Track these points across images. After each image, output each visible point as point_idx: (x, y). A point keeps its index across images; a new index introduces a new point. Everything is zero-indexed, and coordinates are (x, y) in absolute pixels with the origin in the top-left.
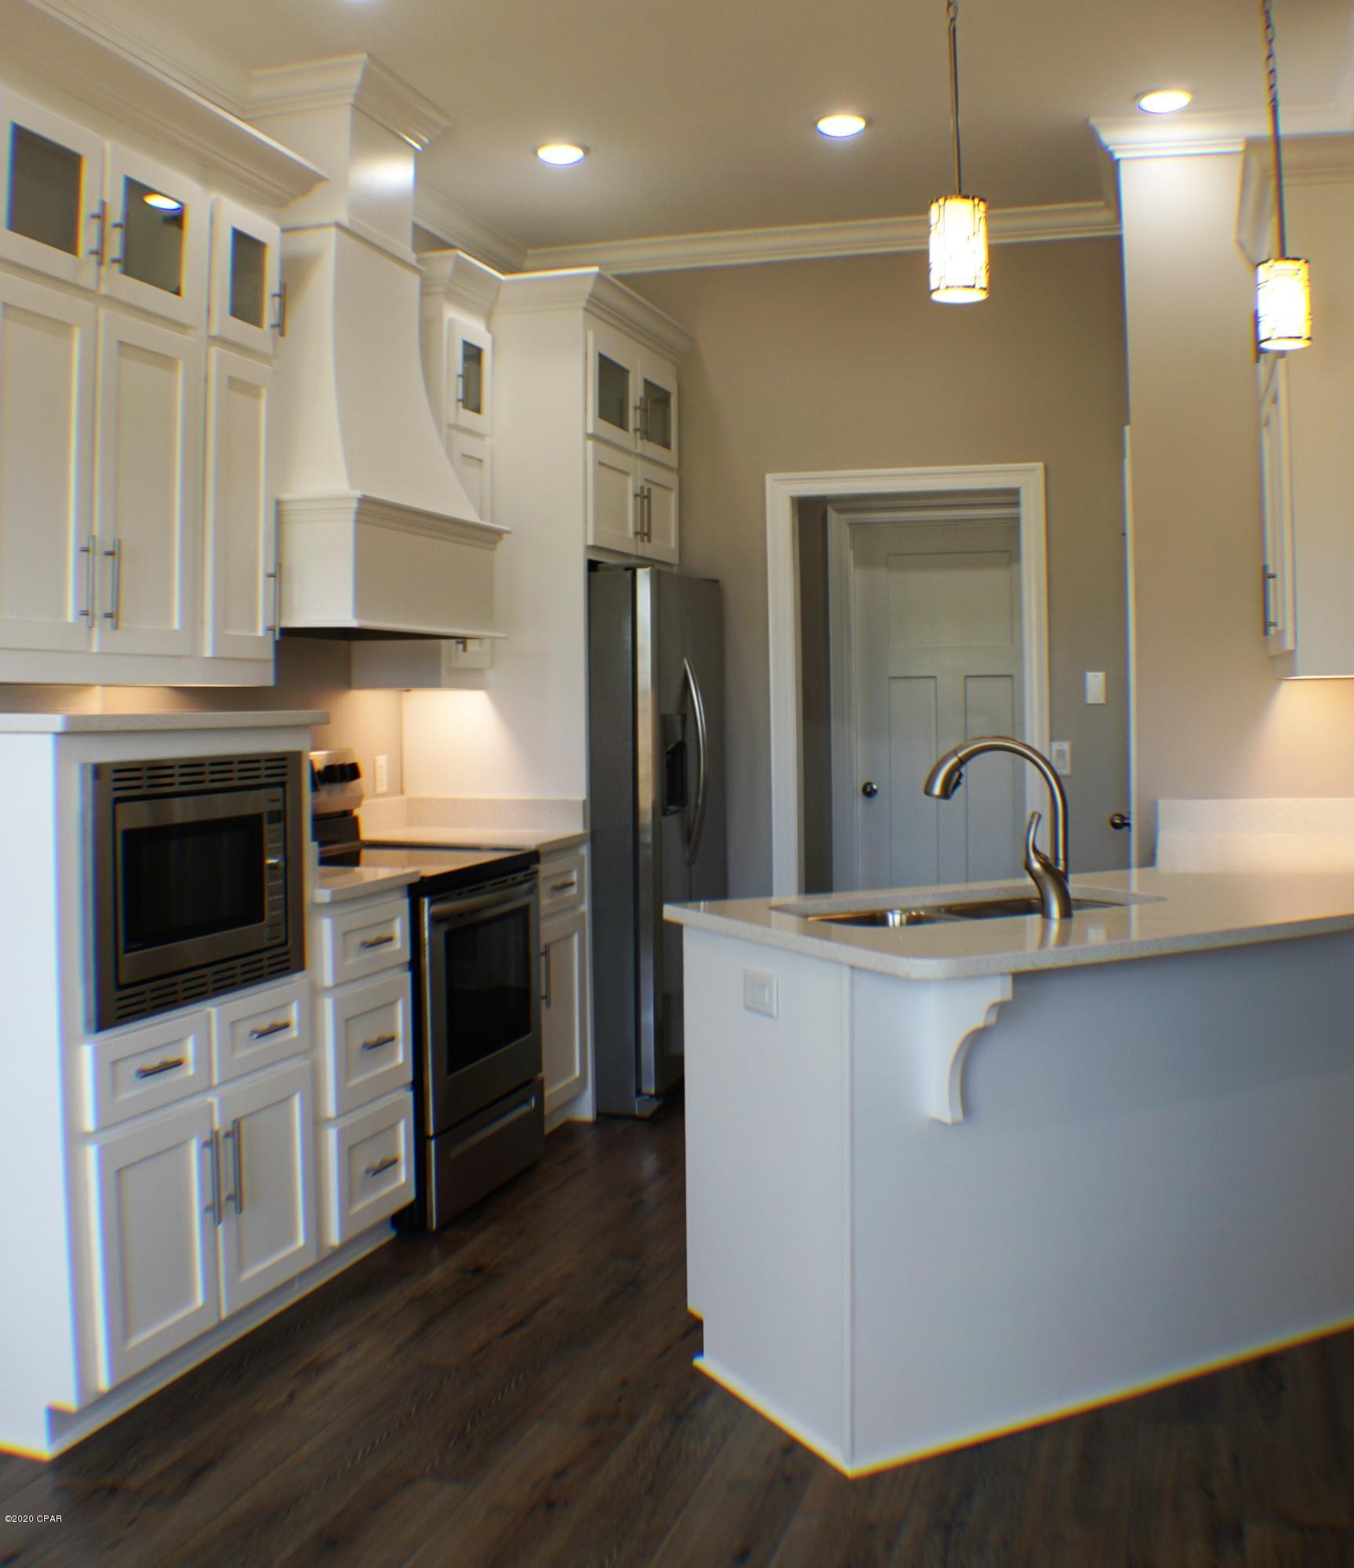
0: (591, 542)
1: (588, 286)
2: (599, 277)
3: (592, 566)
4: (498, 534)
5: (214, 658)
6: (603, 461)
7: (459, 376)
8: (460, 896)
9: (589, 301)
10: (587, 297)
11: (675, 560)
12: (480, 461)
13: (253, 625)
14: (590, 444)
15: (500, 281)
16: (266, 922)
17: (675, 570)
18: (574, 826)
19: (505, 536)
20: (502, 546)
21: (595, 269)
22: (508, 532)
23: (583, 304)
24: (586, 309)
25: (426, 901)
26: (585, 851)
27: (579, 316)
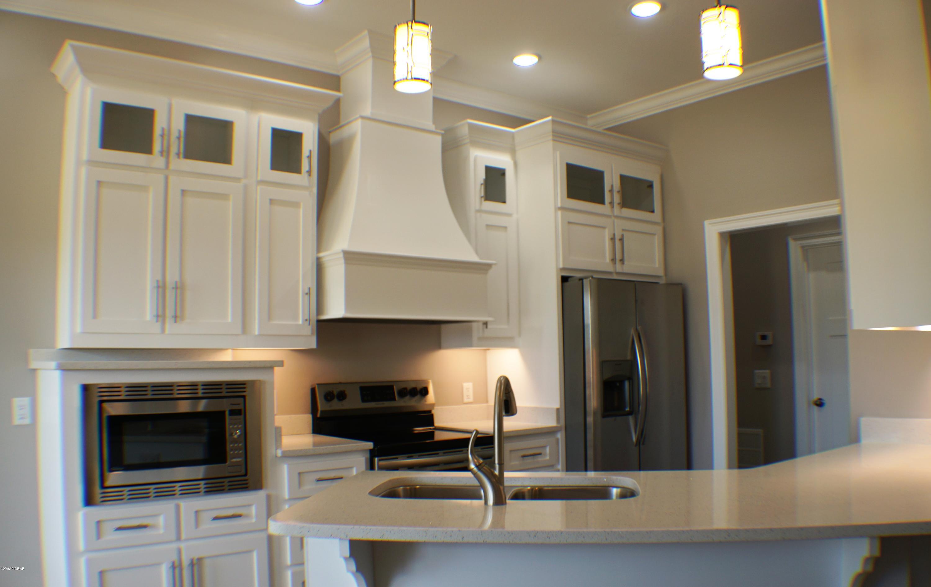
0: (561, 266)
1: (550, 127)
2: (553, 121)
3: (564, 279)
4: (489, 266)
5: (260, 335)
6: (571, 221)
7: (482, 184)
8: (420, 456)
9: (553, 136)
10: (551, 134)
11: (661, 273)
12: (505, 228)
13: (296, 318)
14: (559, 213)
15: (513, 133)
16: (227, 464)
17: (663, 281)
18: (550, 422)
19: (493, 266)
20: (491, 272)
21: (550, 118)
22: (495, 264)
23: (551, 138)
24: (554, 140)
25: (376, 459)
26: (560, 436)
27: (550, 144)
